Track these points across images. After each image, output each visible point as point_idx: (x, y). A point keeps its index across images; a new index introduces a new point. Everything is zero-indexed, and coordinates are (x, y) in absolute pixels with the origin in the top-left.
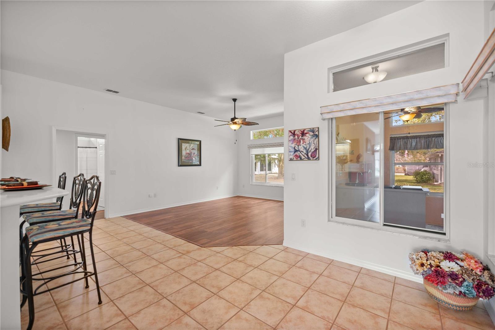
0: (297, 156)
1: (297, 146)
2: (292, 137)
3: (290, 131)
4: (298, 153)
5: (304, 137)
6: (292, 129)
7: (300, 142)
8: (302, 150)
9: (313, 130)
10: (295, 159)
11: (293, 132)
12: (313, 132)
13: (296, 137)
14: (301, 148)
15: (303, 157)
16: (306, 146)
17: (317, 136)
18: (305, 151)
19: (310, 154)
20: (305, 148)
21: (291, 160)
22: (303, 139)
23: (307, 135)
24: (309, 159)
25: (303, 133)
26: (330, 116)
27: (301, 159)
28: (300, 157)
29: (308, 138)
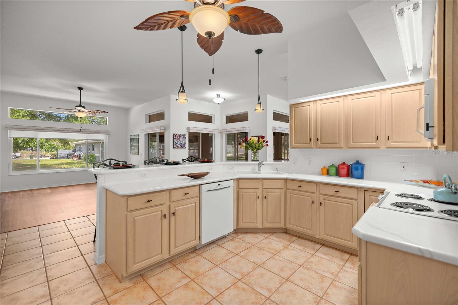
1: (177, 142)
2: (175, 137)
3: (174, 134)
4: (177, 145)
5: (180, 138)
6: (176, 133)
7: (178, 140)
8: (179, 143)
10: (176, 148)
11: (176, 134)
12: (184, 136)
13: (177, 137)
15: (180, 147)
16: (180, 142)
17: (185, 138)
18: (180, 144)
19: (182, 146)
20: (180, 143)
21: (174, 148)
22: (180, 139)
23: (181, 137)
24: (182, 148)
25: (180, 136)
27: (179, 148)
28: (178, 147)
29: (181, 138)
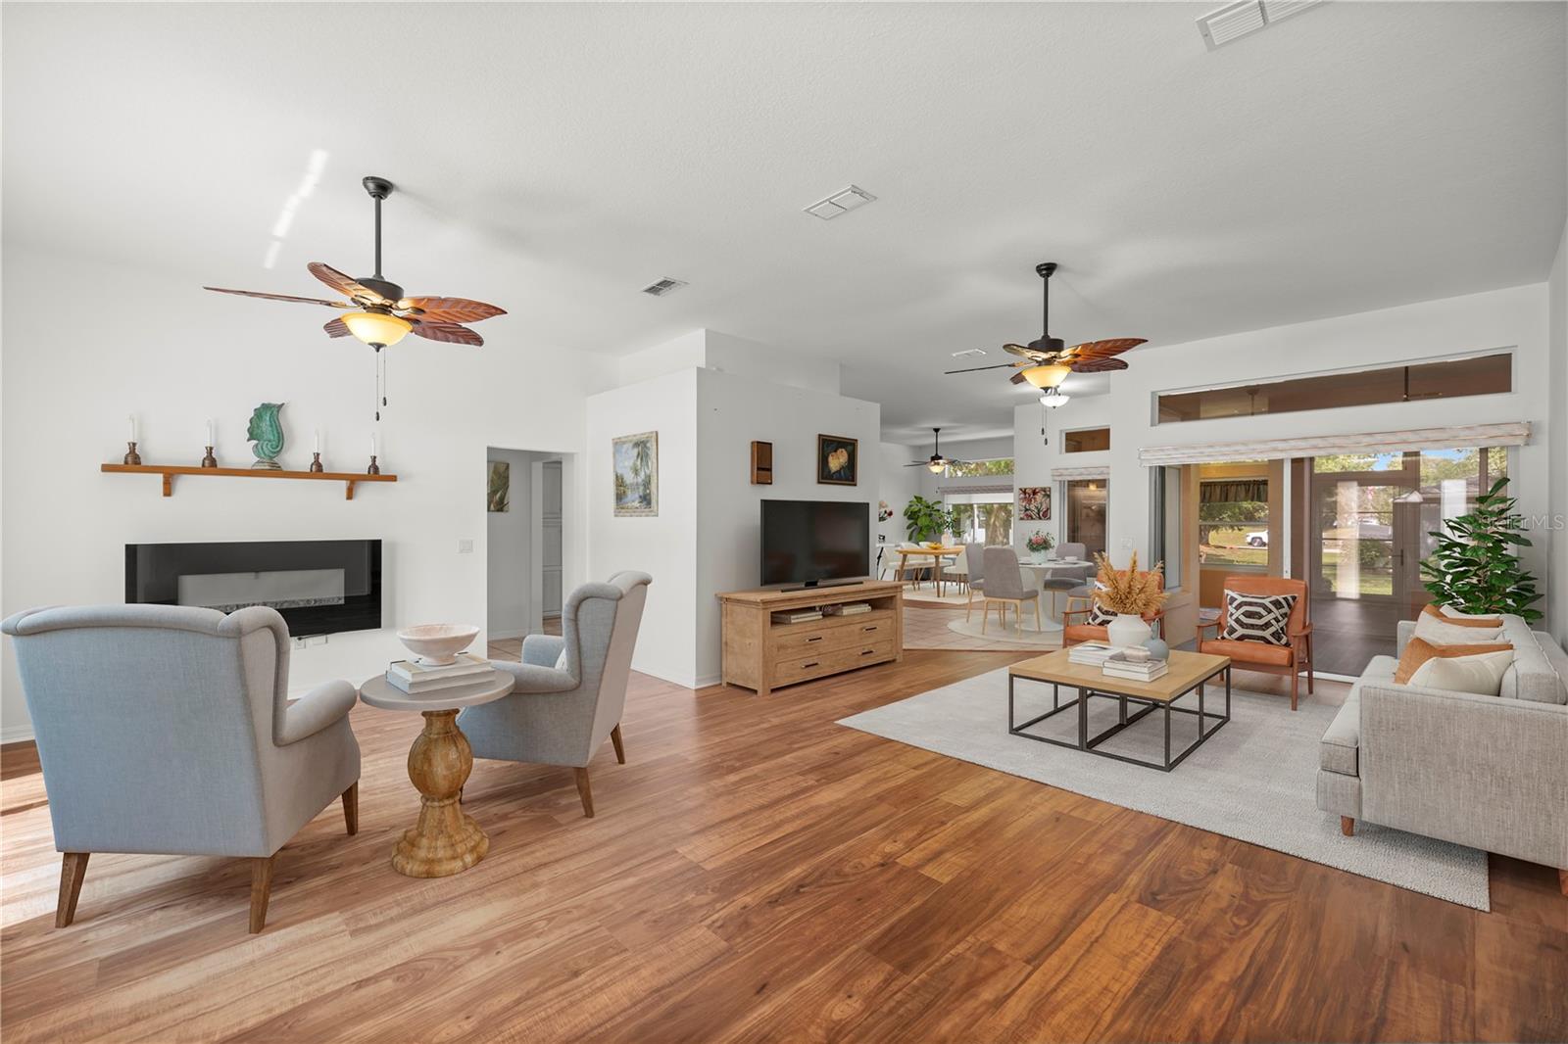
0: (1027, 515)
2: (1022, 496)
3: (1021, 489)
9: (1044, 490)
14: (1032, 507)
17: (1049, 496)
21: (1022, 519)
24: (1040, 518)
26: (1060, 478)
